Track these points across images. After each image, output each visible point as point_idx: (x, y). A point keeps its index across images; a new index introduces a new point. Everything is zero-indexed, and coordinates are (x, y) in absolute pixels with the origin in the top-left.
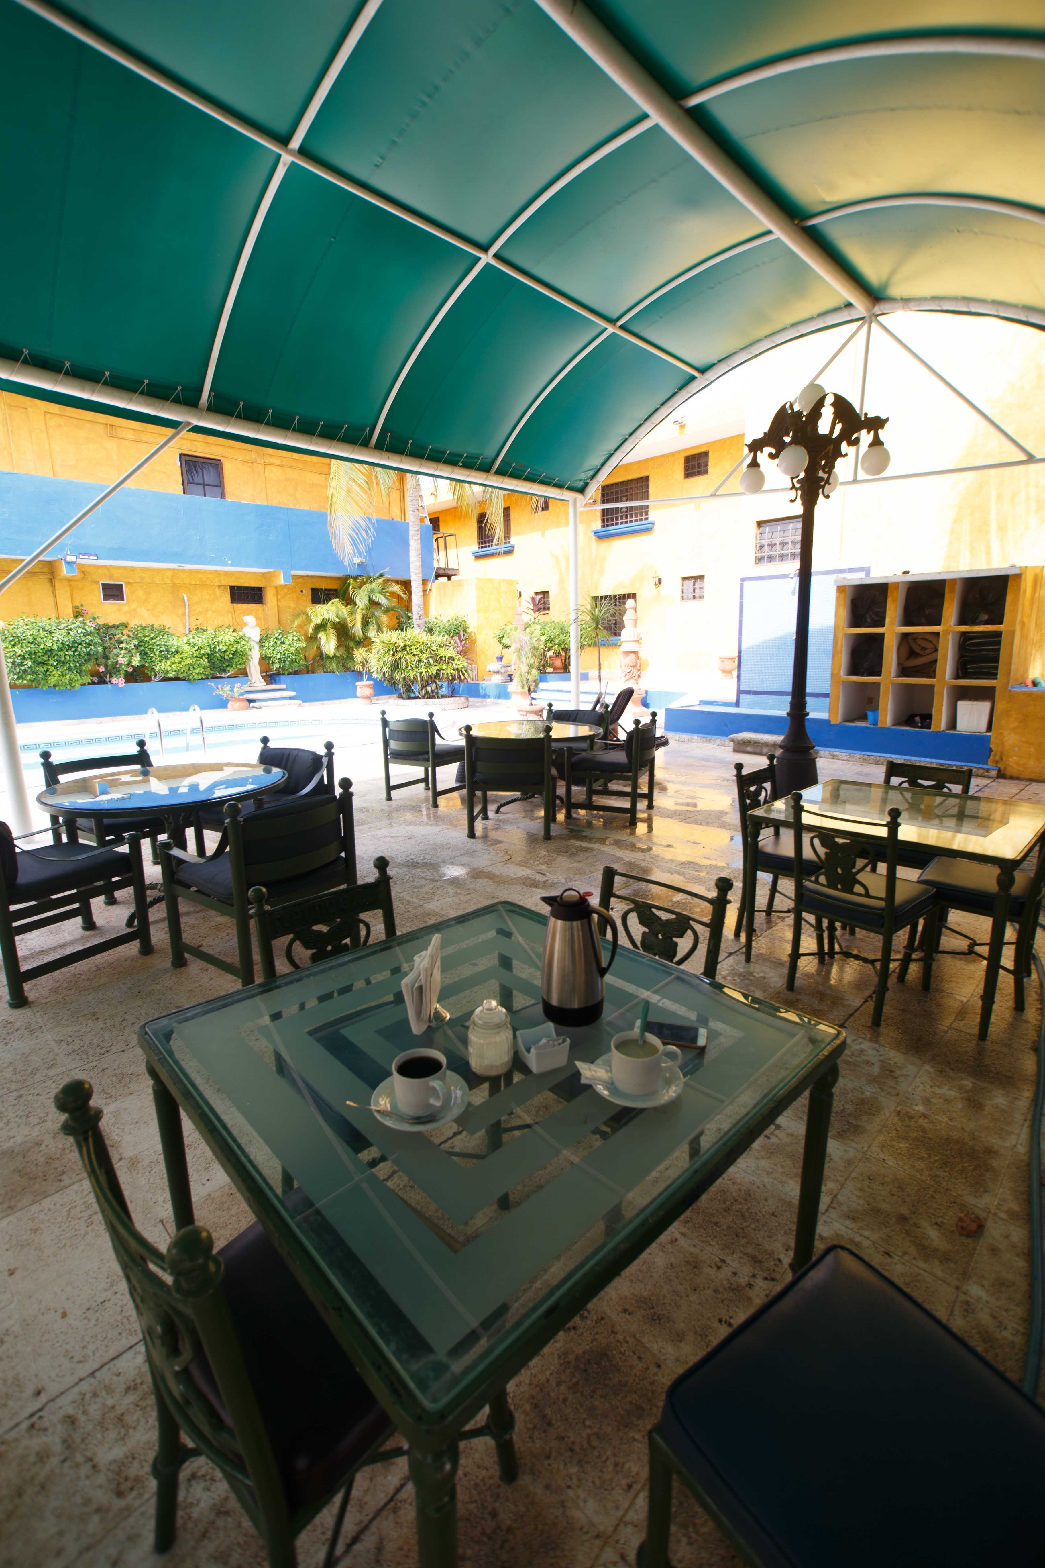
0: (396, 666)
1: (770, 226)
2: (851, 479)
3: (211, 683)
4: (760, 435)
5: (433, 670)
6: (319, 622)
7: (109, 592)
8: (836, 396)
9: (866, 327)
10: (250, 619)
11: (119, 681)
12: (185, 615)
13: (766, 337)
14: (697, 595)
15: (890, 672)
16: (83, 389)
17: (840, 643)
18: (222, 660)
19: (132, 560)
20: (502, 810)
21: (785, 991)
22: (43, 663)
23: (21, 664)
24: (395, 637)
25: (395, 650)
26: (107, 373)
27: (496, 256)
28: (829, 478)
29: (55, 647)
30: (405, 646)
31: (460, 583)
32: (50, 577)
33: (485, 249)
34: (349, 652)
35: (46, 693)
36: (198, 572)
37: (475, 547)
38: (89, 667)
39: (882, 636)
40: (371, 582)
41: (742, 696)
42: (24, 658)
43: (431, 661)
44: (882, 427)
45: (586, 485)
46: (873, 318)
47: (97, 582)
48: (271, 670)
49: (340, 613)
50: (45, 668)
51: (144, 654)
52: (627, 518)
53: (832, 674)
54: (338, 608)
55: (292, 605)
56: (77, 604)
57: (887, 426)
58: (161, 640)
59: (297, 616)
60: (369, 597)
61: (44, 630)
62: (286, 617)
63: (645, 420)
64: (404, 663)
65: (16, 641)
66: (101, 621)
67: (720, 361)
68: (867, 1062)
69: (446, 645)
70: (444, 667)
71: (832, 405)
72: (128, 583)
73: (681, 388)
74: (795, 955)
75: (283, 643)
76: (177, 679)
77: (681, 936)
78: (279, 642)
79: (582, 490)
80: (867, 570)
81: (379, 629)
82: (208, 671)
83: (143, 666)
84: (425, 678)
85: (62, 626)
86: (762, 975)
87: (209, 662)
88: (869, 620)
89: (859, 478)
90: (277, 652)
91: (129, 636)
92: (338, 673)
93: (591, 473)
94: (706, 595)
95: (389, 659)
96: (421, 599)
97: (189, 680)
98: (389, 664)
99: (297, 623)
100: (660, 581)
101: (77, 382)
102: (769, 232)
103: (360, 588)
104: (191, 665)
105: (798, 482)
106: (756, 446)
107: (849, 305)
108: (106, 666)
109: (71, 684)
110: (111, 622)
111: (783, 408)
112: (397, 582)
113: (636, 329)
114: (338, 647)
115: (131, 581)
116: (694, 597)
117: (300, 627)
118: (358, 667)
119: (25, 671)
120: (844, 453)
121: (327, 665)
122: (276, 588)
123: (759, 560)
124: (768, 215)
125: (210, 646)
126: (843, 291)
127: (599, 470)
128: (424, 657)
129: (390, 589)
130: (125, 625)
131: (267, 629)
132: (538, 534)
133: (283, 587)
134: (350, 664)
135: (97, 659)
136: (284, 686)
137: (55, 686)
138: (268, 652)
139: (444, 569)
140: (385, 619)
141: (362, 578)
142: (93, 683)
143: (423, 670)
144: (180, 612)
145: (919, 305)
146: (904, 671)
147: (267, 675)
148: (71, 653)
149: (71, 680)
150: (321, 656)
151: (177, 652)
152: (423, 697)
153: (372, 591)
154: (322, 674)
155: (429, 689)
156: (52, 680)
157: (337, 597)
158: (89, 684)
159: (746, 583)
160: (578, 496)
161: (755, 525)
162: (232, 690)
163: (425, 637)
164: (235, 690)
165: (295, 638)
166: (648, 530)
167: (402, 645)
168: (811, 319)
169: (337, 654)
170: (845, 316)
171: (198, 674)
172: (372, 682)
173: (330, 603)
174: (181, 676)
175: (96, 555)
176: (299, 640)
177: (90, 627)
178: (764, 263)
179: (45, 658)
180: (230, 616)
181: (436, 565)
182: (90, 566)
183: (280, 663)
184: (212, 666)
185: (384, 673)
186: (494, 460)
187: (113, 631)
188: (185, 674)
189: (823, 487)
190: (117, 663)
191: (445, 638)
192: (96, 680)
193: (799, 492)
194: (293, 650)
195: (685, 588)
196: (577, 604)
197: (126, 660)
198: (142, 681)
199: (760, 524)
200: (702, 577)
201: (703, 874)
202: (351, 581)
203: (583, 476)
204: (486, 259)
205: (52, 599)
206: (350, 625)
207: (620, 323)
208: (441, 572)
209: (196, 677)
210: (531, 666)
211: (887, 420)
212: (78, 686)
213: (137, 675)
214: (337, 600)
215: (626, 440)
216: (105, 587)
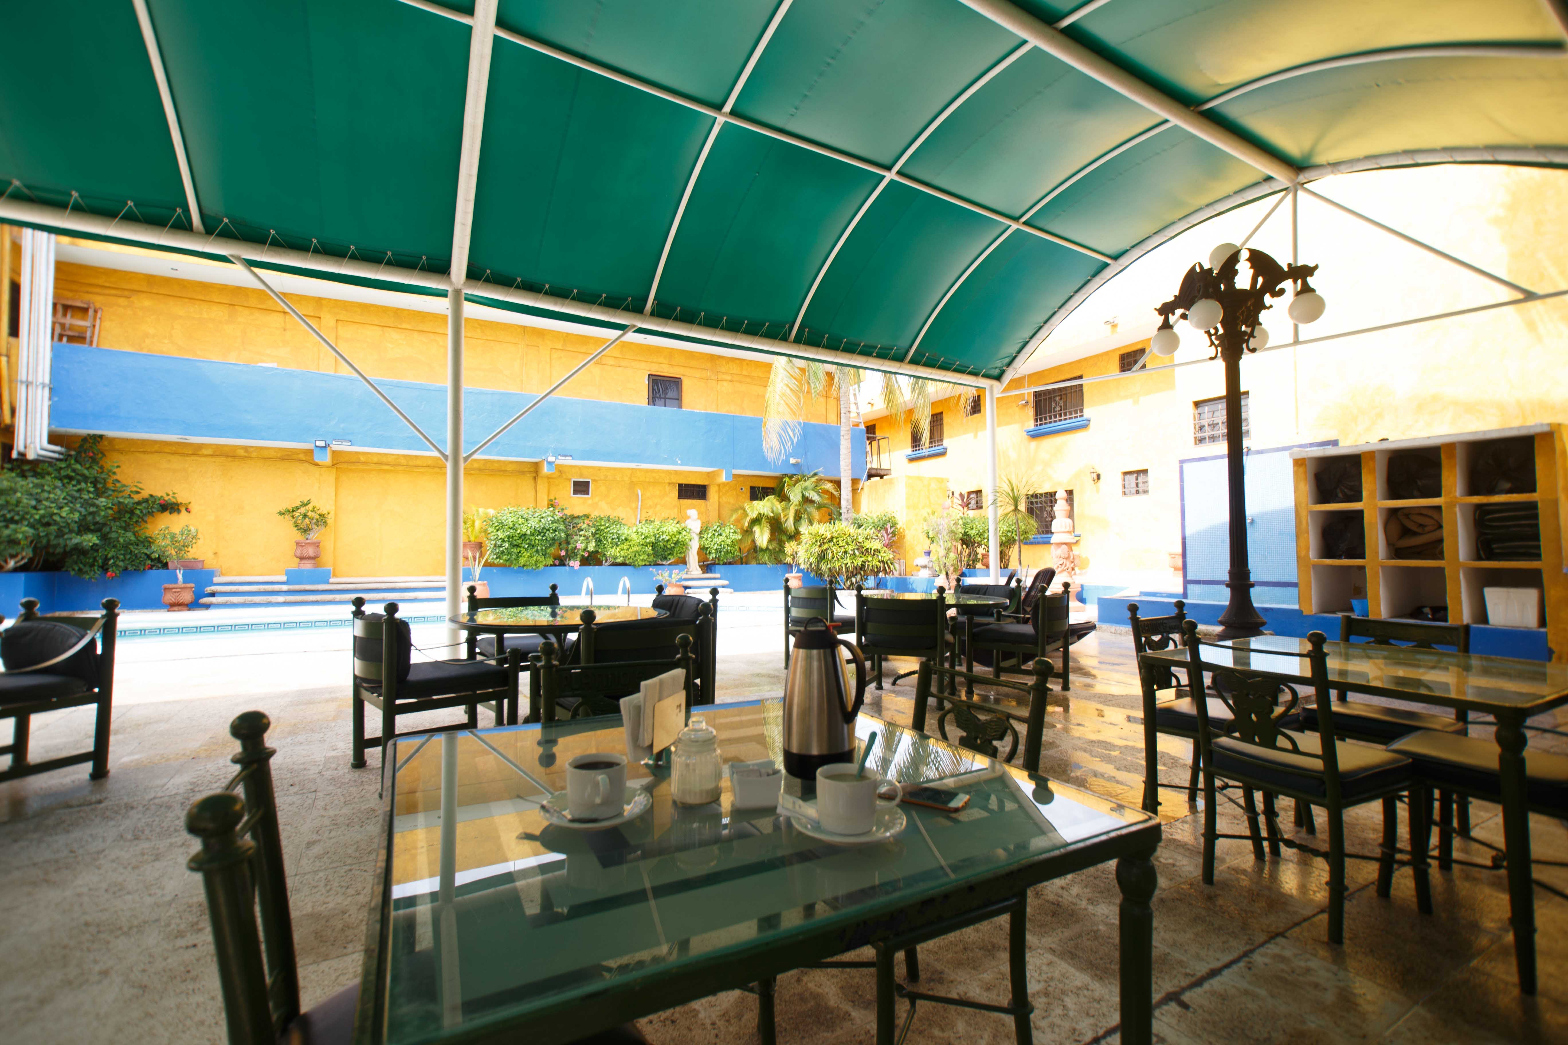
0: (822, 557)
1: (1164, 114)
2: (1291, 341)
3: (653, 569)
4: (1171, 299)
5: (859, 562)
6: (754, 516)
7: (579, 488)
8: (1251, 251)
9: (1290, 196)
10: (693, 513)
11: (575, 564)
12: (637, 508)
13: (1180, 219)
14: (1140, 489)
15: (1377, 553)
16: (556, 304)
17: (1304, 522)
18: (665, 549)
19: (599, 460)
20: (898, 682)
21: (1201, 883)
22: (517, 546)
23: (501, 546)
24: (825, 530)
25: (822, 541)
26: (575, 291)
27: (899, 173)
28: (1253, 331)
29: (528, 532)
30: (832, 538)
31: (891, 482)
32: (534, 475)
33: (889, 168)
34: (781, 544)
35: (517, 572)
36: (652, 471)
37: (909, 451)
38: (552, 550)
39: (1360, 513)
40: (805, 481)
41: (1190, 587)
42: (504, 541)
43: (857, 552)
44: (1311, 275)
45: (1002, 373)
46: (1299, 187)
47: (570, 480)
48: (707, 560)
49: (775, 509)
50: (519, 550)
51: (598, 541)
52: (1060, 416)
53: (1299, 558)
54: (772, 504)
55: (732, 501)
56: (552, 497)
57: (1316, 273)
58: (614, 529)
59: (735, 510)
60: (803, 495)
61: (522, 517)
62: (725, 512)
63: (1060, 308)
64: (830, 555)
65: (501, 526)
66: (568, 512)
67: (1133, 247)
68: (1316, 986)
69: (872, 538)
70: (870, 559)
71: (1248, 260)
72: (594, 480)
73: (1094, 275)
74: (1211, 835)
75: (720, 535)
76: (623, 564)
77: (1001, 738)
78: (717, 534)
79: (998, 378)
80: (1335, 443)
81: (811, 523)
82: (652, 558)
83: (597, 552)
84: (851, 569)
85: (536, 515)
86: (1170, 861)
87: (653, 550)
88: (1340, 495)
89: (1301, 339)
90: (714, 543)
91: (589, 525)
92: (769, 565)
93: (1007, 360)
94: (1150, 489)
95: (816, 550)
96: (850, 494)
97: (634, 566)
98: (816, 554)
99: (734, 517)
100: (1099, 477)
101: (552, 299)
102: (1166, 121)
103: (794, 485)
104: (637, 552)
105: (1216, 339)
106: (1166, 310)
107: (1269, 179)
108: (567, 551)
109: (536, 565)
110: (576, 514)
111: (1193, 269)
112: (831, 481)
113: (1040, 224)
114: (770, 541)
115: (596, 478)
116: (1138, 492)
117: (738, 521)
118: (789, 560)
119: (503, 552)
120: (1267, 305)
121: (760, 557)
122: (719, 485)
123: (1201, 440)
124: (1159, 104)
125: (655, 536)
126: (1261, 166)
127: (1015, 357)
128: (849, 549)
129: (823, 487)
130: (587, 516)
131: (708, 522)
132: (970, 436)
133: (724, 484)
134: (781, 557)
135: (560, 544)
136: (718, 575)
137: (524, 566)
138: (706, 543)
139: (876, 469)
140: (816, 514)
141: (796, 477)
142: (555, 565)
143: (849, 561)
144: (634, 505)
145: (1352, 167)
146: (1396, 552)
147: (704, 565)
148: (540, 537)
149: (537, 561)
150: (755, 549)
151: (626, 540)
152: (848, 589)
153: (806, 489)
154: (755, 565)
155: (854, 580)
156: (522, 561)
157: (773, 494)
158: (551, 565)
159: (1185, 465)
160: (995, 383)
161: (1192, 406)
162: (670, 576)
163: (852, 530)
164: (673, 576)
165: (732, 531)
166: (1084, 426)
167: (829, 536)
168: (1228, 197)
169: (770, 547)
170: (1266, 189)
171: (642, 560)
172: (801, 574)
173: (766, 499)
174: (628, 562)
175: (571, 456)
176: (735, 532)
177: (558, 516)
178: (1164, 150)
179: (519, 542)
180: (676, 510)
181: (869, 466)
182: (566, 466)
183: (716, 553)
184: (656, 554)
185: (811, 564)
186: (908, 351)
187: (575, 521)
188: (631, 560)
189: (1247, 341)
190: (576, 548)
191: (872, 532)
192: (557, 562)
193: (1219, 349)
194: (729, 542)
195: (1127, 483)
196: (995, 486)
197: (583, 546)
198: (595, 565)
199: (1197, 404)
200: (1145, 472)
201: (1113, 753)
202: (787, 479)
203: (999, 364)
204: (890, 176)
205: (533, 492)
206: (783, 520)
207: (1024, 219)
208: (873, 472)
209: (640, 563)
210: (948, 550)
211: (1316, 267)
212: (541, 566)
213: (592, 560)
214: (773, 497)
215: (1041, 328)
216: (576, 484)
